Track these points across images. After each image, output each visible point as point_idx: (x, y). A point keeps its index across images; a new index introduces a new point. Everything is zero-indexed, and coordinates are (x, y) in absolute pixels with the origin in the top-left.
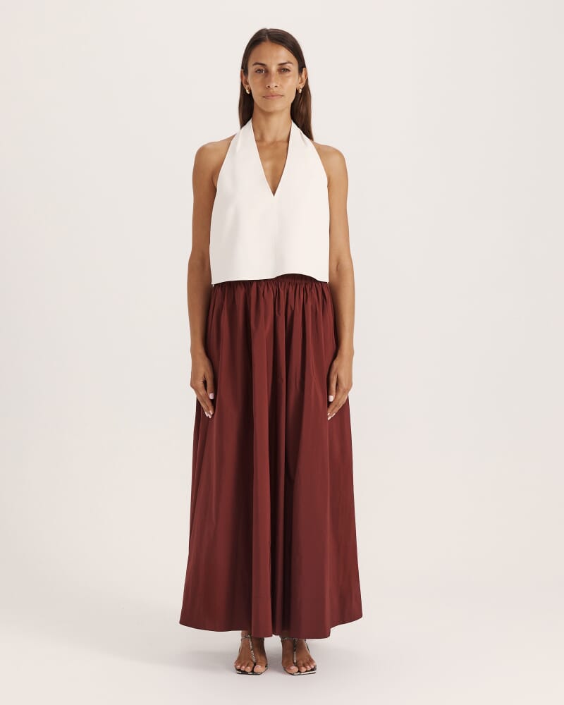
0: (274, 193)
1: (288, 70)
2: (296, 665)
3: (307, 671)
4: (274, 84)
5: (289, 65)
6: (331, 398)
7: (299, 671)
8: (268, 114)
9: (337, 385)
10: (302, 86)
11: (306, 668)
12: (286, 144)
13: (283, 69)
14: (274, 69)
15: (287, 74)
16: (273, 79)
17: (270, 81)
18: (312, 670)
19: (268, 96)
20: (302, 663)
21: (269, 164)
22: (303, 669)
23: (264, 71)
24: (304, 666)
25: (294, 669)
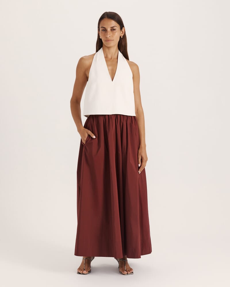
0: (112, 80)
1: (115, 30)
2: (126, 271)
3: (130, 273)
4: (109, 36)
5: (115, 27)
6: (139, 165)
7: (127, 274)
8: (109, 48)
9: (141, 160)
10: (122, 35)
11: (130, 272)
12: (117, 60)
13: (113, 29)
14: (109, 29)
15: (115, 31)
16: (108, 34)
17: (107, 34)
18: (132, 273)
19: (107, 40)
20: (128, 270)
21: (110, 68)
22: (129, 273)
23: (105, 30)
24: (129, 271)
25: (126, 272)
